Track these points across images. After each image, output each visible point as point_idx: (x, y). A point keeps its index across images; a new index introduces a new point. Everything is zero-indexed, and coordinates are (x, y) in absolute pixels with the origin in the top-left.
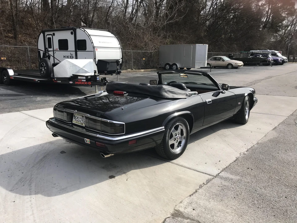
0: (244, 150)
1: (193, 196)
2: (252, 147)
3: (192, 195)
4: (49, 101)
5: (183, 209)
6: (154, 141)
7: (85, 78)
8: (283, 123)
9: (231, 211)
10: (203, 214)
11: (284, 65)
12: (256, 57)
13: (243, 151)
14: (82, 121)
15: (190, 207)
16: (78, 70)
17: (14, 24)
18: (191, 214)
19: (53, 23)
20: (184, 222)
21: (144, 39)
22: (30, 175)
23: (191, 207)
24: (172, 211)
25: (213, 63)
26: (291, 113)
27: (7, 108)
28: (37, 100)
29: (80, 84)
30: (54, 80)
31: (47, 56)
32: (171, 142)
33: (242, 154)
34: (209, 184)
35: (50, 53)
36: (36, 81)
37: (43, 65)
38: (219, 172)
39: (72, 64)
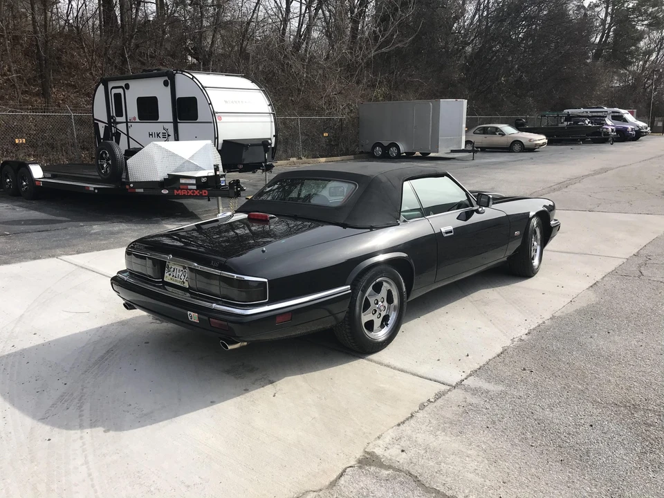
0: (521, 332)
1: (405, 425)
2: (539, 326)
3: (403, 423)
4: (118, 232)
5: (381, 450)
6: (331, 313)
7: (194, 181)
8: (613, 273)
9: (476, 453)
10: (420, 460)
11: (641, 141)
12: (577, 124)
13: (519, 335)
14: (183, 277)
15: (396, 446)
16: (179, 163)
17: (41, 65)
18: (398, 459)
19: (124, 62)
20: (380, 474)
21: (326, 91)
22: (81, 388)
23: (399, 447)
24: (359, 454)
25: (480, 139)
26: (635, 251)
27: (29, 251)
28: (92, 231)
29: (184, 195)
30: (127, 187)
31: (113, 135)
32: (365, 318)
33: (516, 340)
34: (440, 402)
35: (119, 126)
36: (91, 189)
37: (104, 155)
38: (463, 378)
39: (167, 151)
